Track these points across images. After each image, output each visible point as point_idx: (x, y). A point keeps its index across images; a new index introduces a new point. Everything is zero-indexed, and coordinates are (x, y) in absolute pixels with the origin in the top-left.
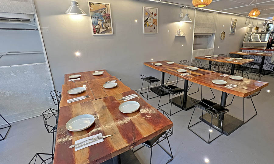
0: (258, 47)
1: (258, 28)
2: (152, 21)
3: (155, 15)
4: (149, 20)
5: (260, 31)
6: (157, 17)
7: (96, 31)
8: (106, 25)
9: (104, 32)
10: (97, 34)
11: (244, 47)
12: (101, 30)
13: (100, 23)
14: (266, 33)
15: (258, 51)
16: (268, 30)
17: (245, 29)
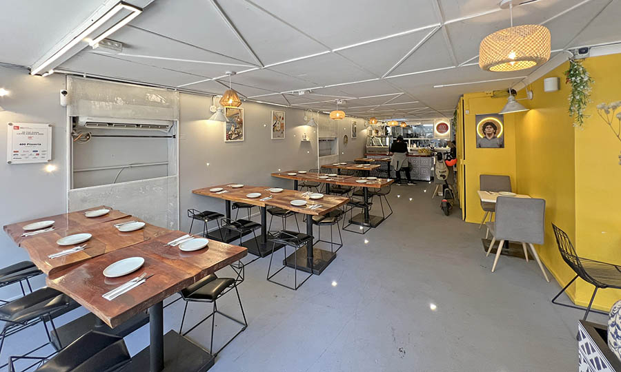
0: (381, 152)
1: (377, 132)
2: (279, 125)
3: (283, 119)
4: (277, 125)
5: (380, 134)
6: (284, 122)
7: (229, 137)
8: (238, 130)
9: (236, 138)
10: (229, 140)
11: (367, 152)
12: (234, 136)
13: (233, 129)
14: (386, 137)
15: (382, 157)
16: (387, 134)
17: (365, 132)
